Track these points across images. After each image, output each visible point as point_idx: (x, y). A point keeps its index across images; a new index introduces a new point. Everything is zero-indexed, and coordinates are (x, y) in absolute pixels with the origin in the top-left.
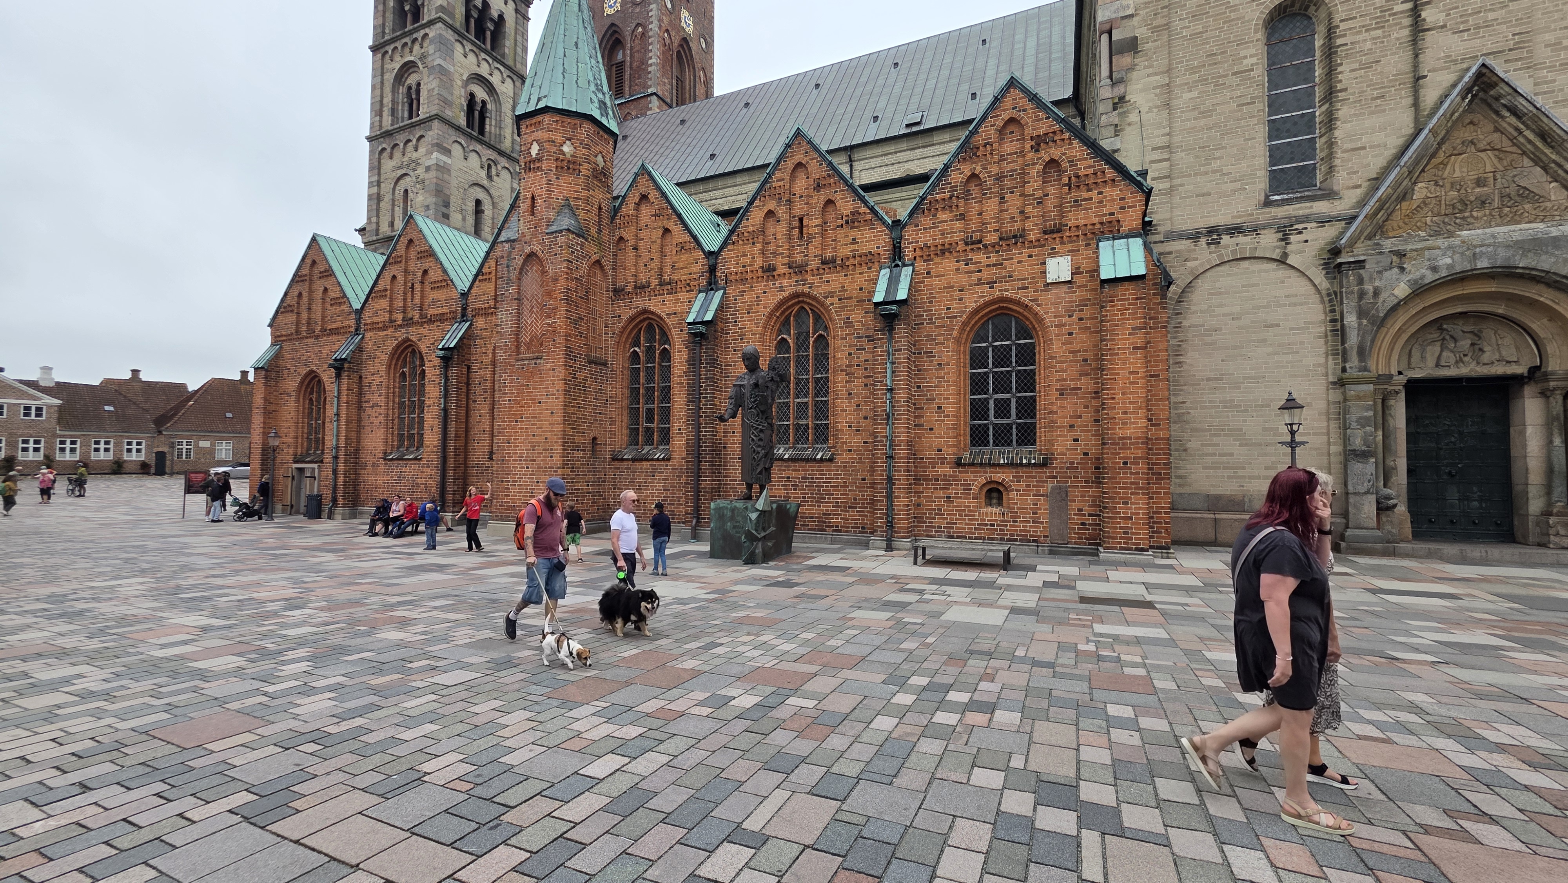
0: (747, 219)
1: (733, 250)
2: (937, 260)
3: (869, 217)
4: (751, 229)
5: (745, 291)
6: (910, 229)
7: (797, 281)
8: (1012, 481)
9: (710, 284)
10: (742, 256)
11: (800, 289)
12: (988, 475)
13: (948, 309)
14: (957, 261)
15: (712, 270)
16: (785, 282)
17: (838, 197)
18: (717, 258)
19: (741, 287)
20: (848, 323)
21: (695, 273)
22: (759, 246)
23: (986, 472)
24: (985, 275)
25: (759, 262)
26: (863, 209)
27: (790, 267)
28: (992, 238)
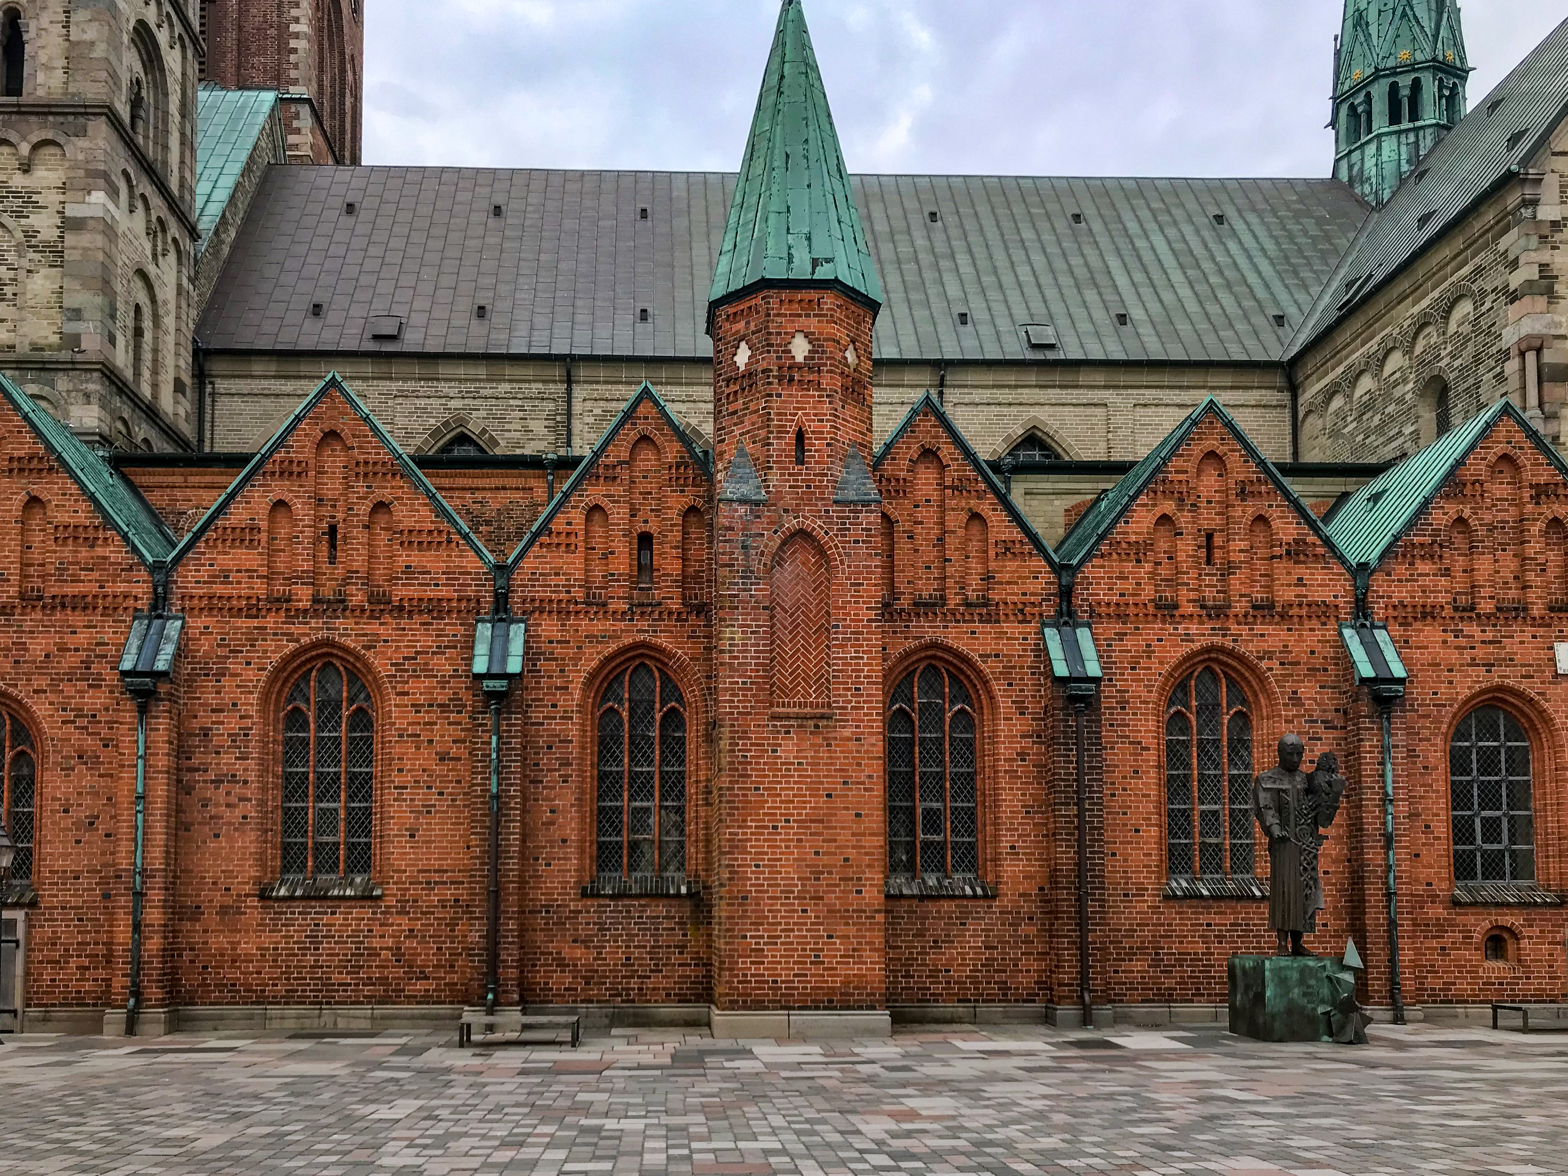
0: (1126, 522)
1: (1103, 567)
2: (1418, 625)
3: (1320, 550)
4: (1133, 538)
5: (1126, 634)
6: (1380, 577)
7: (1213, 629)
8: (1523, 926)
9: (1060, 614)
10: (1117, 578)
11: (1217, 640)
12: (1493, 918)
13: (1435, 693)
14: (1444, 631)
15: (1066, 593)
16: (1194, 628)
17: (1274, 514)
18: (1074, 575)
19: (1119, 627)
20: (1296, 700)
21: (1032, 594)
22: (1148, 567)
23: (1490, 914)
24: (1480, 653)
25: (1148, 593)
26: (1312, 538)
27: (1203, 607)
28: (1486, 606)
